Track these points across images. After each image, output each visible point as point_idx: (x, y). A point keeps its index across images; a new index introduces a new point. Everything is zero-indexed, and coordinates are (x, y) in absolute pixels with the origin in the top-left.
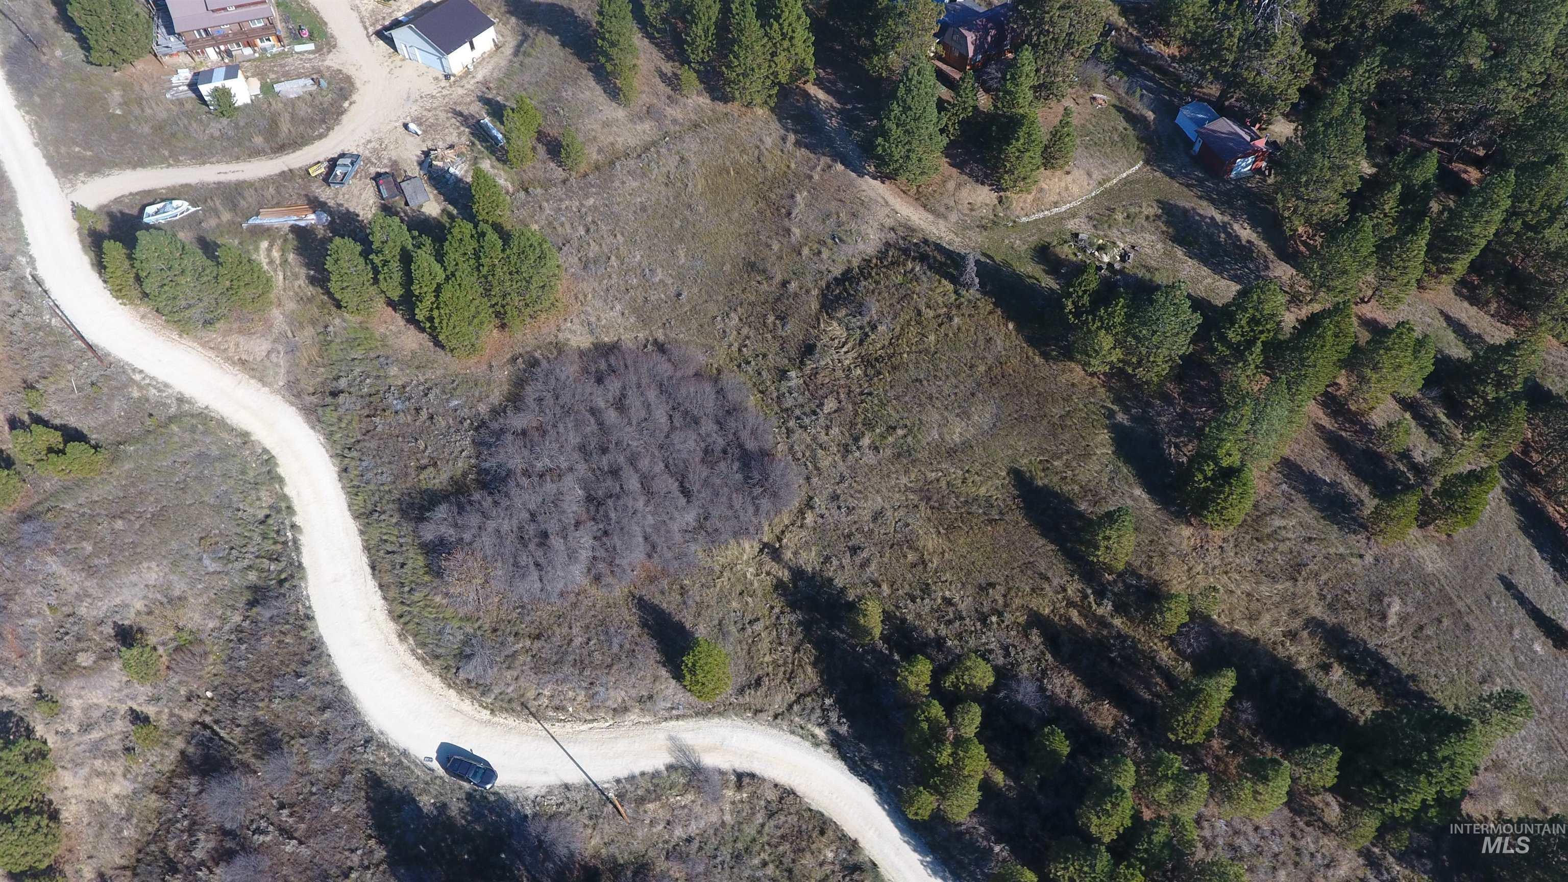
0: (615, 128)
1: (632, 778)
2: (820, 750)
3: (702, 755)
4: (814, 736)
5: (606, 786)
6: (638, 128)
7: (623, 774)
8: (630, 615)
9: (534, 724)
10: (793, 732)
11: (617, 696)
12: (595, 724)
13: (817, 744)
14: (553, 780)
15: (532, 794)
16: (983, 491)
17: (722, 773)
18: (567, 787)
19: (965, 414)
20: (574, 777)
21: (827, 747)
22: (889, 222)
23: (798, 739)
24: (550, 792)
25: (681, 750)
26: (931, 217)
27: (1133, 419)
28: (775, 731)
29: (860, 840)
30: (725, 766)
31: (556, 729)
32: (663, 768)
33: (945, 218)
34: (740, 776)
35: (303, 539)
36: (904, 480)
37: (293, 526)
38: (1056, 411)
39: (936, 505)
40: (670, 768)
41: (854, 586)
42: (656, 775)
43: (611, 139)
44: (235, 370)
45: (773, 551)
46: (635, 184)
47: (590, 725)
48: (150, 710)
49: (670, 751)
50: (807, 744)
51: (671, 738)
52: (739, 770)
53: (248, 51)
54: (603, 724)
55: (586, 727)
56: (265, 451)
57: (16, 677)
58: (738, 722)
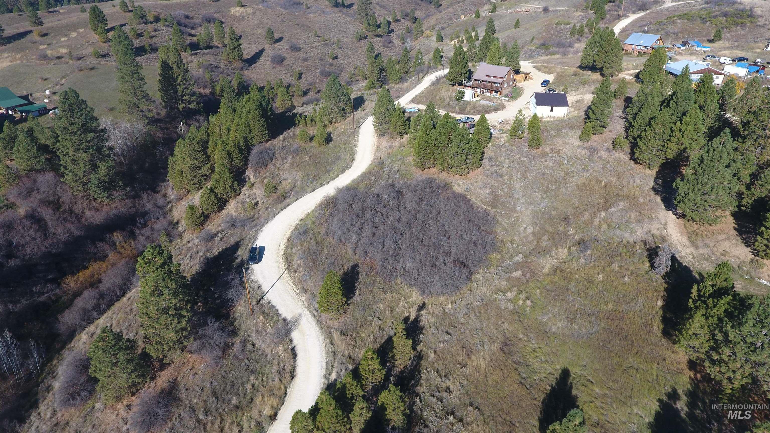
0: (567, 146)
1: (273, 307)
2: (323, 380)
3: (297, 330)
4: (330, 374)
5: (266, 299)
6: (579, 150)
7: (274, 303)
8: (347, 267)
9: (284, 268)
10: (327, 363)
11: (309, 285)
12: (294, 287)
13: (325, 377)
14: (261, 281)
15: (253, 277)
16: (536, 365)
17: (291, 340)
18: (260, 287)
19: (572, 320)
20: (265, 288)
21: (326, 382)
22: (656, 232)
23: (325, 366)
24: (255, 282)
25: (296, 321)
26: (687, 243)
27: (690, 415)
28: (324, 355)
29: (277, 422)
30: (295, 342)
31: (286, 275)
32: (283, 317)
33: (697, 247)
34: (293, 349)
35: (325, 186)
36: (506, 326)
37: (328, 183)
38: (631, 361)
39: (506, 351)
40: (285, 320)
41: (427, 345)
42: (279, 315)
43: (562, 148)
44: (375, 148)
45: (422, 307)
46: (551, 164)
47: (293, 285)
48: (260, 205)
49: (293, 317)
50: (324, 372)
51: (300, 315)
52: (296, 349)
53: (488, 94)
54: (295, 289)
55: (291, 283)
56: (351, 166)
57: (257, 176)
58: (322, 338)
